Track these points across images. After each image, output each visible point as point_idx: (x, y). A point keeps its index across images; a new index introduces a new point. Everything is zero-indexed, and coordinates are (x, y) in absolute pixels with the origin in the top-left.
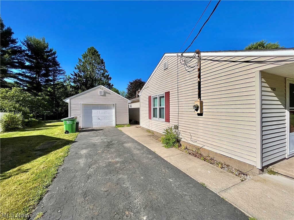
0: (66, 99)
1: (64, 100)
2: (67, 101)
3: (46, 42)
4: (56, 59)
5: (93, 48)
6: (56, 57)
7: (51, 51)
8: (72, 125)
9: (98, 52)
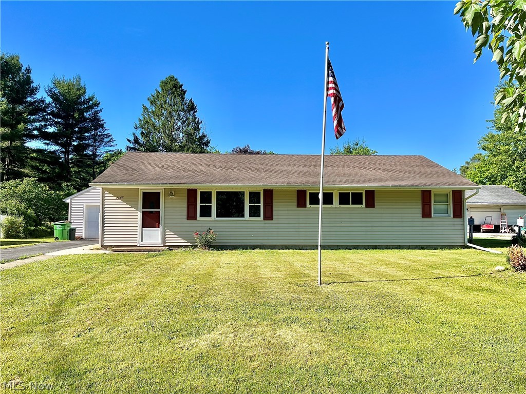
0: (66, 199)
1: (64, 200)
2: (68, 200)
3: (82, 85)
4: (100, 114)
5: (172, 78)
7: (90, 99)
8: (62, 230)
9: (182, 86)
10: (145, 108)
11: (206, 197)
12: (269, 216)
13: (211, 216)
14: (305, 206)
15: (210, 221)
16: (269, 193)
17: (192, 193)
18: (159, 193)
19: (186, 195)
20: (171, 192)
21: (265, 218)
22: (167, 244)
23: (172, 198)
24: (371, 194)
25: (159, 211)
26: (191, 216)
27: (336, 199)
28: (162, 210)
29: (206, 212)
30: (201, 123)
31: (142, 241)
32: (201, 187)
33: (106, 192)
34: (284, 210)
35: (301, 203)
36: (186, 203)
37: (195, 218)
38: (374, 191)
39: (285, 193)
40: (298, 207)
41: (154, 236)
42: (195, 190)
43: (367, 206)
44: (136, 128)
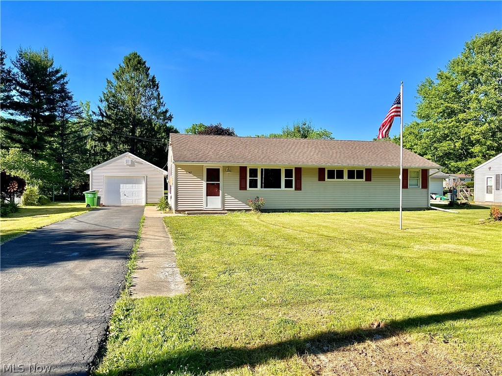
1: (85, 172)
2: (88, 172)
3: (50, 57)
4: (67, 86)
5: (135, 55)
6: (67, 83)
7: (57, 72)
9: (145, 62)
10: (109, 82)
11: (254, 172)
12: (298, 188)
13: (257, 188)
14: (324, 180)
15: (257, 191)
16: (299, 170)
17: (243, 170)
18: (218, 170)
19: (239, 171)
20: (229, 169)
21: (296, 189)
22: (226, 209)
23: (229, 174)
24: (369, 171)
25: (219, 184)
26: (243, 187)
27: (346, 175)
28: (221, 182)
29: (254, 184)
30: (162, 98)
31: (207, 206)
32: (250, 165)
33: (179, 168)
34: (309, 183)
35: (321, 178)
36: (239, 177)
37: (245, 189)
38: (371, 169)
39: (310, 170)
40: (319, 180)
41: (215, 202)
42: (246, 167)
43: (366, 180)
44: (101, 102)
